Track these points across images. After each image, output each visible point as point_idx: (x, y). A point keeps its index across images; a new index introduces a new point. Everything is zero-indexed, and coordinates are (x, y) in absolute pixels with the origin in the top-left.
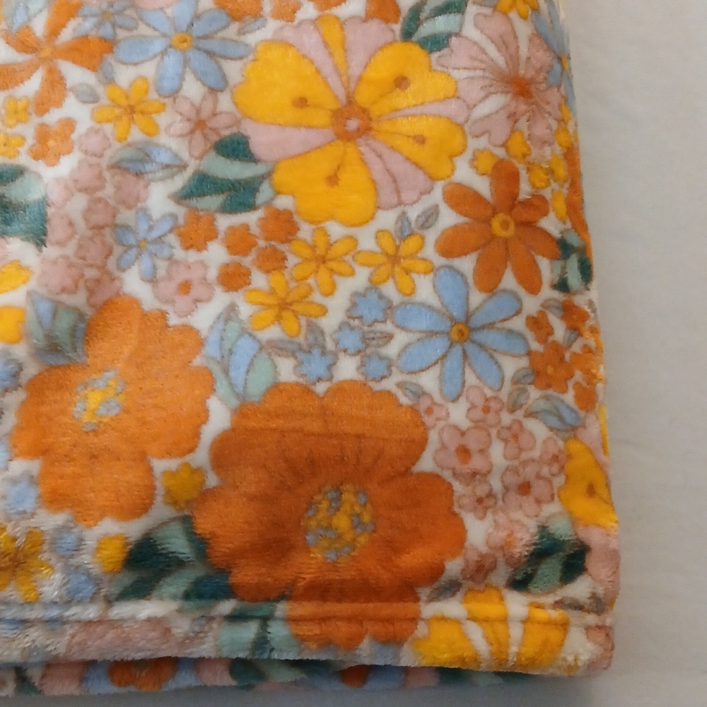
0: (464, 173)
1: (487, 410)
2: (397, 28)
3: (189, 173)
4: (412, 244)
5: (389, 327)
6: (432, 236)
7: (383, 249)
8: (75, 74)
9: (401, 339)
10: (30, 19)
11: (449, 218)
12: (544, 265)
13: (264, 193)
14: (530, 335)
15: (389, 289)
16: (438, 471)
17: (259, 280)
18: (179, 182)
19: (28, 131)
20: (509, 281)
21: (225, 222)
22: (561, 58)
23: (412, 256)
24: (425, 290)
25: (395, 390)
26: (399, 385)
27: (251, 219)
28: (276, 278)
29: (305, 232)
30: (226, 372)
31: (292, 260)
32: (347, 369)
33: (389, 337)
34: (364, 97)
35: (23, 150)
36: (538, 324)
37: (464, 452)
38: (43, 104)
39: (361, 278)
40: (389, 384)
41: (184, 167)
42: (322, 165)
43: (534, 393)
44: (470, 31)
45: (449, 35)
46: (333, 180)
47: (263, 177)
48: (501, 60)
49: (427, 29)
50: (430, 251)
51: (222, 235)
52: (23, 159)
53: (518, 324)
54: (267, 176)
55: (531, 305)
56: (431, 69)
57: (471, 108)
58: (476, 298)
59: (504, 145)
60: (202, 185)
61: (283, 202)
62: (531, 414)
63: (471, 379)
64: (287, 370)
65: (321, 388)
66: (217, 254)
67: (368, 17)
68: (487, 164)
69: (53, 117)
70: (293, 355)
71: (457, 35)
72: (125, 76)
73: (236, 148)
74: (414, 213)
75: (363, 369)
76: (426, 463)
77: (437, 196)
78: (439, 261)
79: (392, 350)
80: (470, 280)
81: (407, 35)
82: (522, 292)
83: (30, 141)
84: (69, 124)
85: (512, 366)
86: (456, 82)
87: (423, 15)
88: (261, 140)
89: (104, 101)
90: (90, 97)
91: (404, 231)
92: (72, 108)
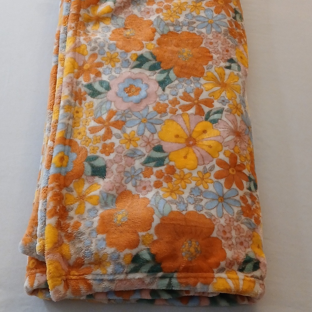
0: (222, 156)
1: (230, 221)
2: (204, 117)
3: (146, 156)
4: (207, 175)
5: (201, 197)
6: (213, 173)
7: (199, 176)
8: (115, 131)
9: (205, 201)
10: (102, 115)
11: (217, 168)
12: (244, 182)
13: (167, 161)
14: (241, 201)
15: (201, 187)
16: (218, 237)
17: (165, 185)
18: (143, 159)
19: (100, 145)
20: (234, 186)
21: (155, 170)
22: (249, 127)
23: (207, 178)
24: (211, 188)
25: (204, 214)
26: (205, 213)
27: (163, 168)
28: (170, 184)
29: (178, 171)
30: (157, 208)
31: (174, 179)
32: (191, 208)
33: (202, 200)
34: (194, 135)
35: (98, 151)
36: (243, 198)
37: (224, 232)
38: (105, 138)
39: (193, 184)
40: (203, 212)
41: (144, 155)
42: (183, 153)
43: (243, 217)
44: (224, 118)
45: (218, 119)
46: (185, 157)
47: (166, 157)
48: (232, 126)
49: (212, 118)
50: (212, 177)
51: (154, 173)
52: (98, 154)
53: (238, 198)
54: (168, 156)
55: (241, 193)
56: (213, 128)
57: (224, 139)
58: (225, 190)
59: (233, 149)
60: (149, 160)
61: (172, 163)
62: (242, 223)
63: (225, 212)
64: (174, 208)
65: (184, 213)
66: (153, 178)
67: (196, 114)
68: (228, 154)
69: (108, 142)
70: (176, 204)
71: (221, 119)
72: (128, 131)
73: (159, 149)
74: (208, 167)
75: (195, 208)
76: (214, 235)
77: (214, 162)
78: (215, 180)
79: (203, 203)
80: (223, 185)
81: (206, 119)
82: (238, 189)
83: (100, 148)
84: (113, 144)
85: (236, 210)
86: (220, 132)
87: (211, 114)
88: (166, 146)
89: (123, 138)
90: (119, 137)
91: (205, 172)
92: (114, 140)
